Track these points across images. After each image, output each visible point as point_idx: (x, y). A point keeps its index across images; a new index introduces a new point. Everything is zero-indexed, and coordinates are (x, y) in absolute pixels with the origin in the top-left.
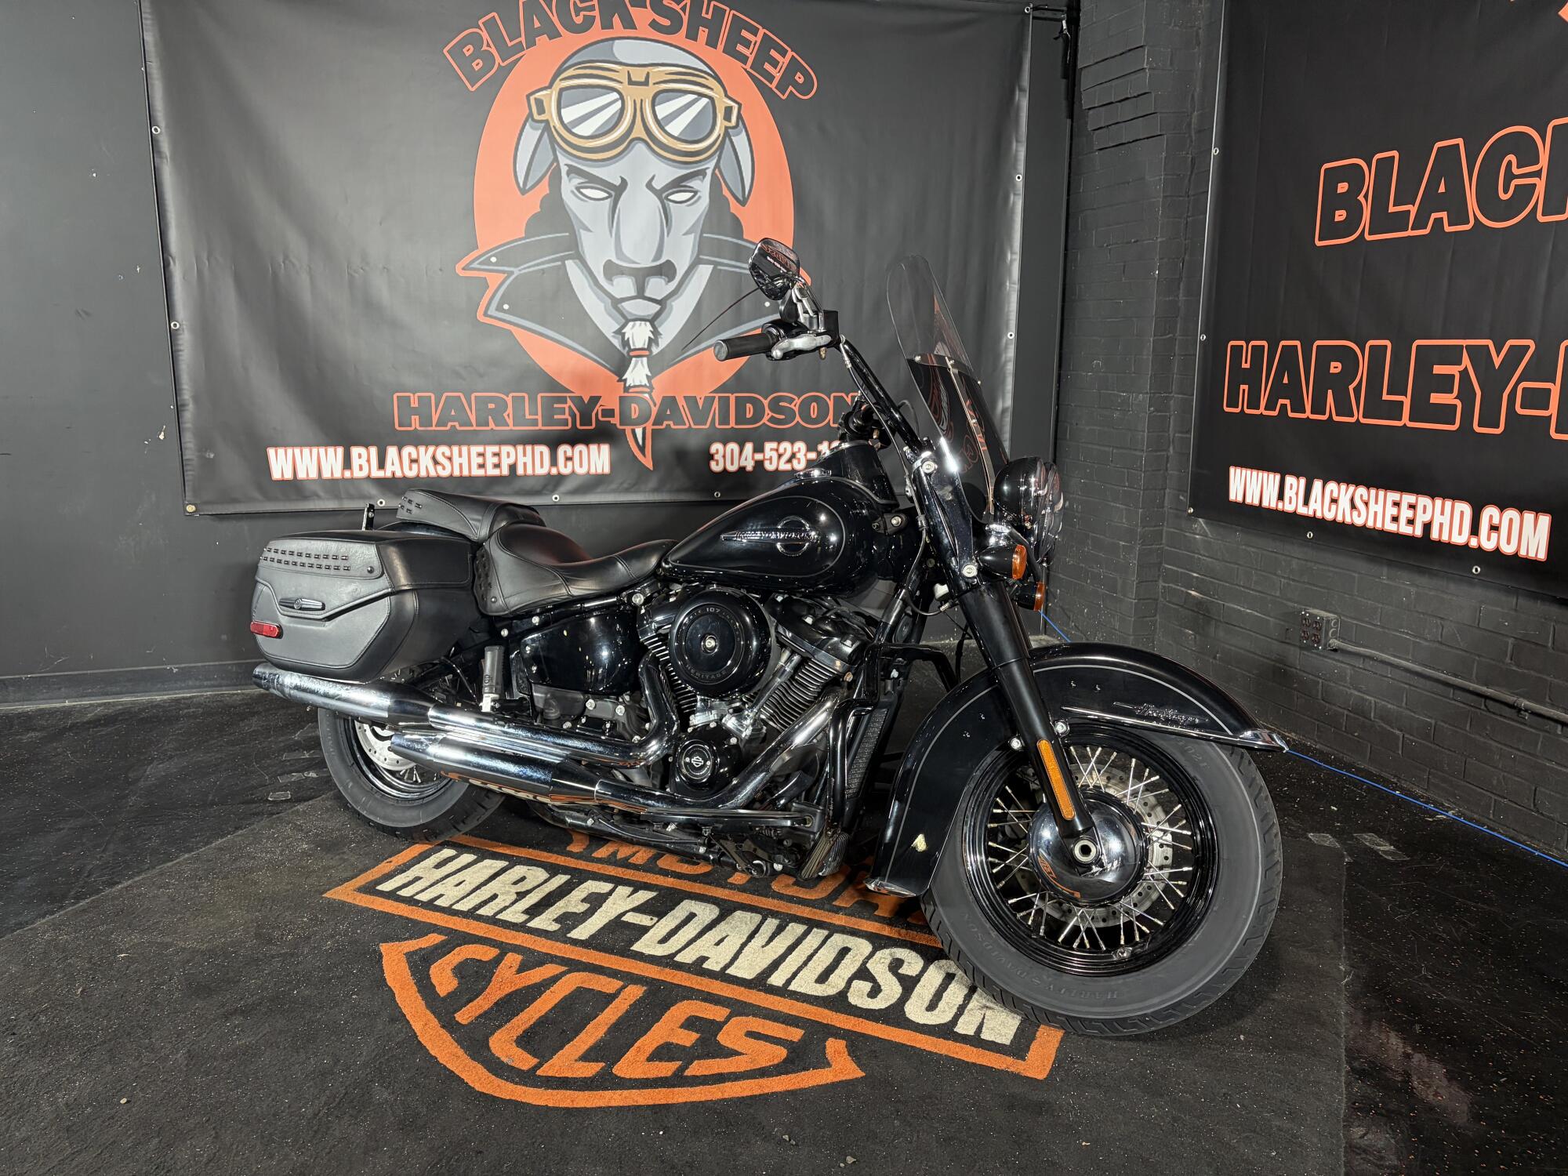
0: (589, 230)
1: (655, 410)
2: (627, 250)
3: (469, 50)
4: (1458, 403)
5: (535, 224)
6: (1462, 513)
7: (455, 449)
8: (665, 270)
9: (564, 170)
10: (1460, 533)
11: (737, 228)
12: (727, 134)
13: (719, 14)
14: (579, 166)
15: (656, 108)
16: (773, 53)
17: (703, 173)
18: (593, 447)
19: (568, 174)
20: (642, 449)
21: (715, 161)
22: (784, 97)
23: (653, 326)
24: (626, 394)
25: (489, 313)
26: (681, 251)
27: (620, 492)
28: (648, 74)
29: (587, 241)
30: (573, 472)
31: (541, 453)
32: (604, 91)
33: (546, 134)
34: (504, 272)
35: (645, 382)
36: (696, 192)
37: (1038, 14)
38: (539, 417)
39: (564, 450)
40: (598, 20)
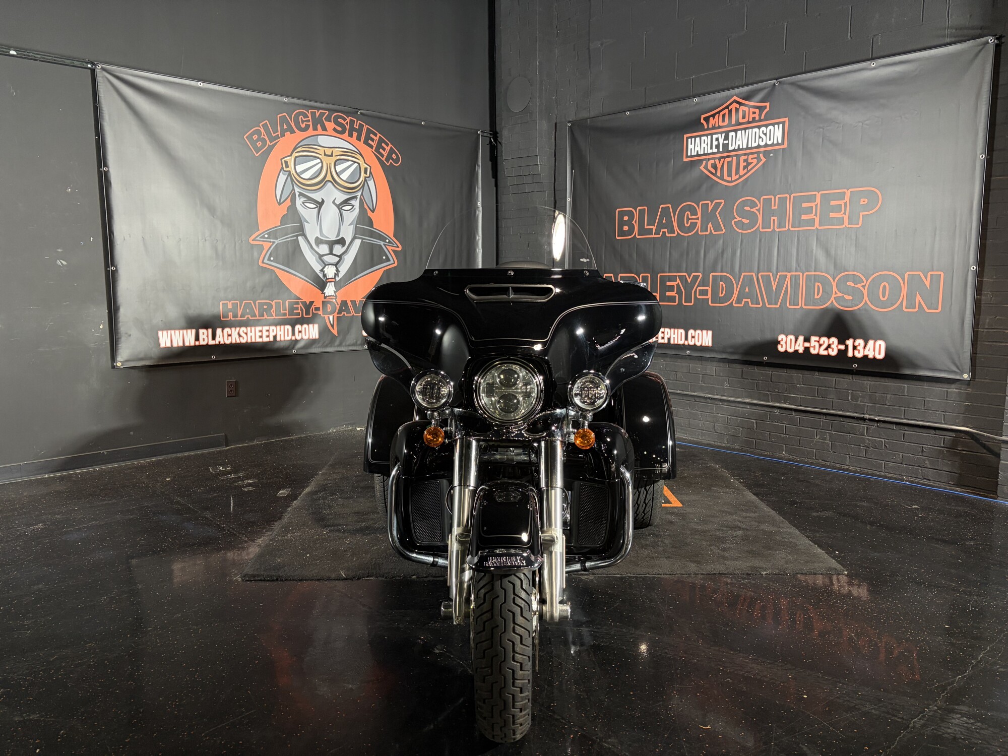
0: (308, 222)
1: (338, 307)
2: (324, 232)
3: (255, 137)
4: (676, 295)
5: (284, 220)
6: (681, 333)
7: (249, 328)
8: (341, 242)
9: (297, 194)
10: (681, 340)
11: (371, 223)
12: (365, 180)
13: (361, 126)
14: (304, 193)
15: (336, 167)
16: (383, 145)
17: (355, 197)
18: (311, 326)
19: (299, 196)
20: (332, 326)
21: (361, 192)
22: (388, 165)
23: (336, 267)
24: (325, 300)
25: (265, 261)
26: (348, 233)
27: (323, 347)
28: (332, 151)
29: (307, 227)
30: (302, 338)
31: (288, 329)
32: (314, 158)
33: (289, 177)
34: (271, 242)
35: (333, 294)
36: (353, 206)
37: (482, 135)
38: (287, 312)
39: (298, 327)
40: (311, 125)
